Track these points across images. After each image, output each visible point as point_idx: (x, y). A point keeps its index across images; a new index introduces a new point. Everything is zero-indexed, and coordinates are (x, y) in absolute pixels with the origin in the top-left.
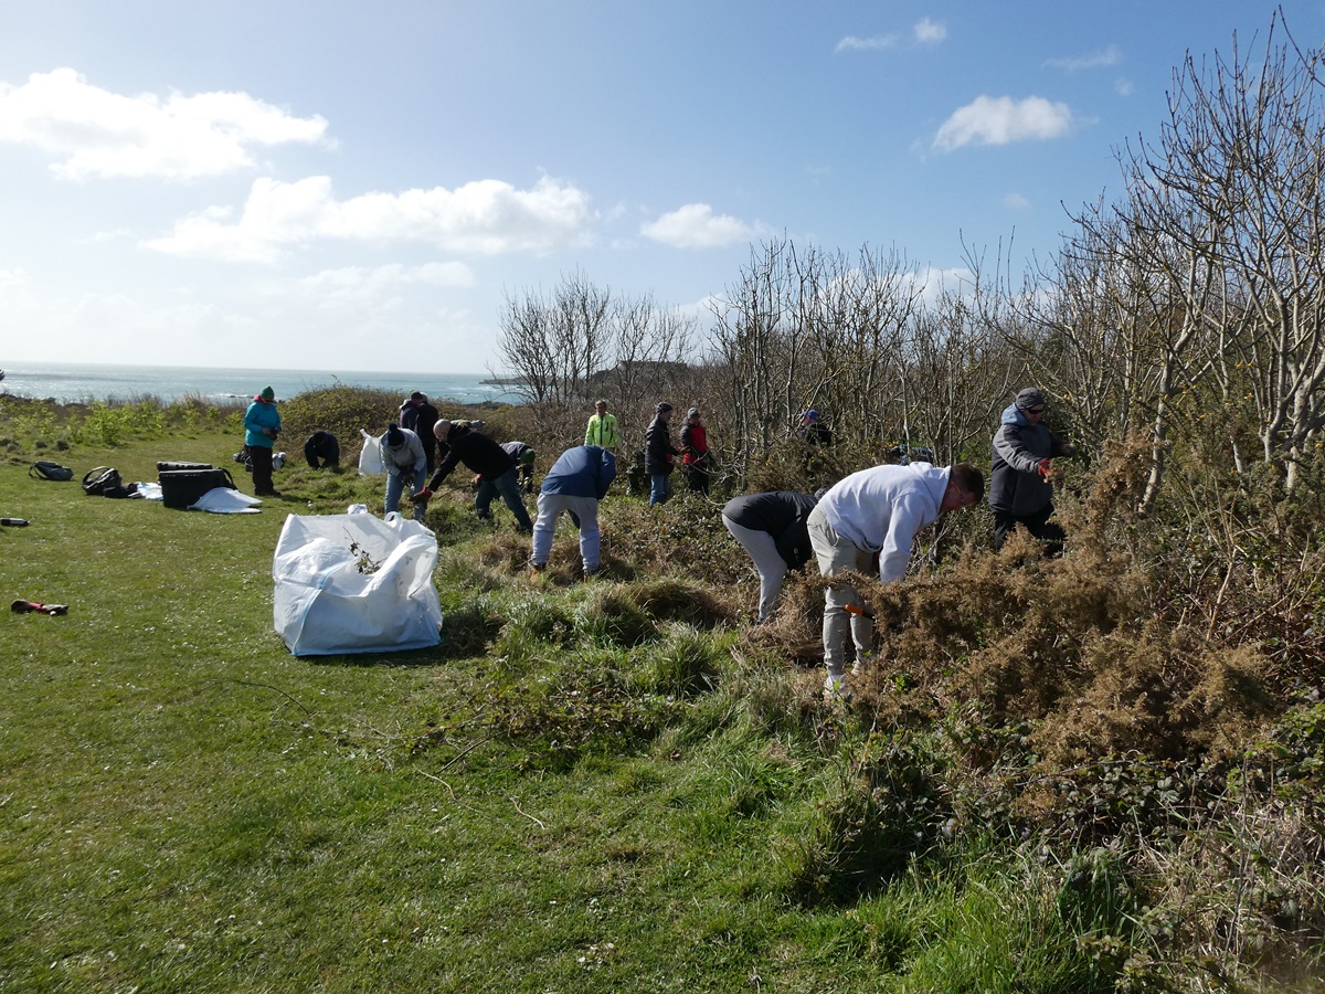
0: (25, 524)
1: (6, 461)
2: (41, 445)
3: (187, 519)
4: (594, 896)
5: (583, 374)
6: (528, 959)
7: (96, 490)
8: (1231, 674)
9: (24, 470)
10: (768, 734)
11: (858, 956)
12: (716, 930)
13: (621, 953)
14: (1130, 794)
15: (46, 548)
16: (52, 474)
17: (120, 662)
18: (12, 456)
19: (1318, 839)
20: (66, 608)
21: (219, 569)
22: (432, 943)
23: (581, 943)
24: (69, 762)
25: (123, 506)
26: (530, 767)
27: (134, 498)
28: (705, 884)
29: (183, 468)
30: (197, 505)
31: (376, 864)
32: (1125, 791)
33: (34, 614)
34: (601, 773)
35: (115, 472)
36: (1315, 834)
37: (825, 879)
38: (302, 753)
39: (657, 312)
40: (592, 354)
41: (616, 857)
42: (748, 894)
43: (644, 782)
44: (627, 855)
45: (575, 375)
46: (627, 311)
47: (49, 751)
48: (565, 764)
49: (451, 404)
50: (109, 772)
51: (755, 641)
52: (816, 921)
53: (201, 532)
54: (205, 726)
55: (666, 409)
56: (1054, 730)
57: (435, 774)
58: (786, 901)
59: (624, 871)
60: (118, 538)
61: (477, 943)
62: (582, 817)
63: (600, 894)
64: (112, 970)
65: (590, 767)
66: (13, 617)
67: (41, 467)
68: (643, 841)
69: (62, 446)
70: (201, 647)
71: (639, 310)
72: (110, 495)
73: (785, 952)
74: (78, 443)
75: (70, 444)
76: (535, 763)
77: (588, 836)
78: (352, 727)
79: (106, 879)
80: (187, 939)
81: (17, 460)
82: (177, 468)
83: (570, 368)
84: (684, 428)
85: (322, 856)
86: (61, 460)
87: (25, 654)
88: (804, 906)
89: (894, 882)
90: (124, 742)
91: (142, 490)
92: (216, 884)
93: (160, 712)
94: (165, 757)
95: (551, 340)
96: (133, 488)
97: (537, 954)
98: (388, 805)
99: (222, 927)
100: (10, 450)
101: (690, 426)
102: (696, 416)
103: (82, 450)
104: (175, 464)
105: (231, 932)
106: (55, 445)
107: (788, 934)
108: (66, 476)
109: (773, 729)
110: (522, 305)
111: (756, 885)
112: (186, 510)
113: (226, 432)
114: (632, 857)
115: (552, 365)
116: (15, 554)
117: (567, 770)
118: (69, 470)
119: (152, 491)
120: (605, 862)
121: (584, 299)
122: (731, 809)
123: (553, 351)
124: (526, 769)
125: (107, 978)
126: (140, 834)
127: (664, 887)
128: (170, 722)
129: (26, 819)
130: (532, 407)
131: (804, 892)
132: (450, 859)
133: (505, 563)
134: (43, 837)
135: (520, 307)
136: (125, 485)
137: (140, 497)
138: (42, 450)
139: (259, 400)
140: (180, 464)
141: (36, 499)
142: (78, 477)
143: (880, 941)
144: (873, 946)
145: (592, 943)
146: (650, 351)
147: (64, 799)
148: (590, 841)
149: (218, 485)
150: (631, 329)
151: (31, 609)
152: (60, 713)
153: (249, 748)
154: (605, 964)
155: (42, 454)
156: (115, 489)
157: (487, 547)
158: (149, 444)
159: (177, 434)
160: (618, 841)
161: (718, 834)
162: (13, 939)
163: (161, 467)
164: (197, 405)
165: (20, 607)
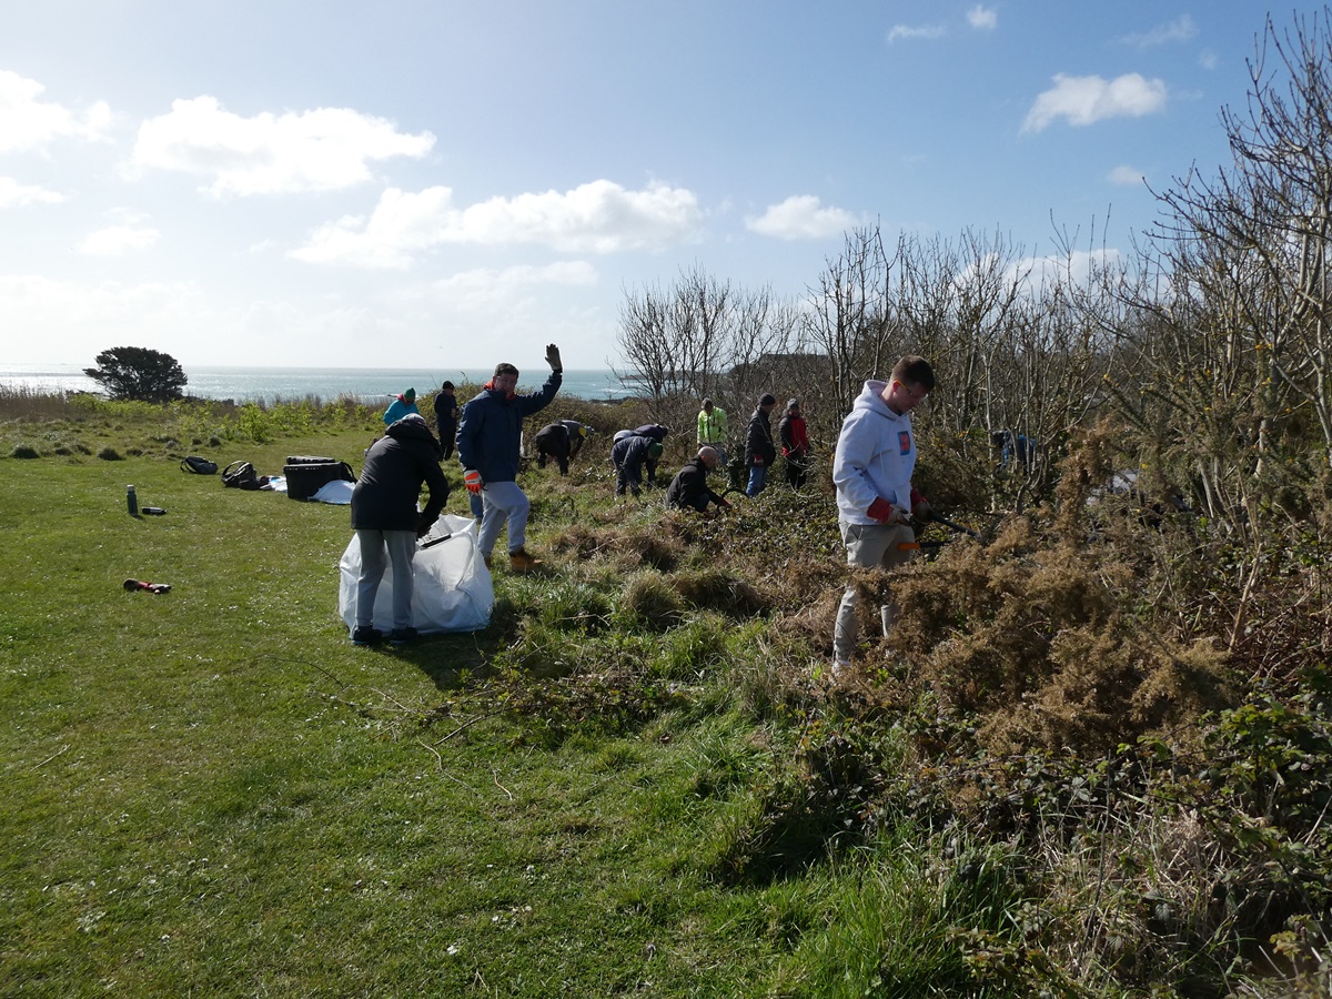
0: (163, 513)
1: (165, 456)
2: (196, 442)
3: (306, 509)
4: (532, 863)
5: (700, 368)
6: (451, 915)
7: (232, 483)
8: (1179, 667)
9: (177, 464)
10: (756, 721)
11: (758, 936)
12: (630, 901)
13: (536, 916)
14: (1045, 790)
15: (174, 533)
16: (200, 468)
17: (198, 636)
18: (169, 452)
19: (1216, 844)
20: (170, 588)
21: (316, 555)
22: (370, 895)
23: (504, 904)
24: (125, 720)
25: (252, 498)
26: (522, 742)
27: (265, 490)
28: (641, 859)
29: (309, 462)
30: (316, 496)
31: (346, 823)
32: (1041, 787)
33: (143, 592)
34: (585, 751)
35: (250, 466)
36: (1214, 839)
37: (747, 859)
38: (325, 721)
39: (776, 305)
40: (709, 347)
41: (568, 829)
42: (675, 870)
43: (620, 762)
44: (578, 828)
45: (694, 368)
46: (745, 303)
47: (112, 711)
48: (555, 741)
49: (568, 399)
50: (154, 731)
51: (787, 631)
52: (732, 898)
53: (312, 521)
54: (248, 694)
55: (769, 401)
56: (1001, 723)
57: (433, 746)
58: (710, 879)
59: (571, 843)
60: (238, 526)
61: (408, 897)
62: (552, 790)
63: (539, 861)
64: (91, 897)
65: (576, 745)
66: (125, 594)
67: (190, 461)
68: (597, 815)
69: (215, 443)
70: (272, 625)
71: (757, 302)
72: (245, 487)
73: (690, 925)
74: (230, 440)
75: (221, 441)
76: (528, 740)
77: (549, 808)
78: (377, 700)
79: (115, 820)
80: (160, 877)
81: (173, 455)
82: (304, 462)
83: (688, 361)
84: (784, 420)
85: (303, 813)
86: (210, 456)
87: (122, 626)
88: (726, 884)
89: (814, 866)
90: (176, 706)
91: (273, 484)
92: (202, 831)
93: (217, 680)
94: (205, 720)
95: (670, 335)
96: (265, 480)
97: (459, 911)
98: (379, 770)
99: (194, 867)
100: (170, 446)
101: (789, 417)
102: (794, 406)
103: (232, 446)
104: (302, 458)
105: (201, 873)
106: (208, 442)
107: (700, 910)
108: (211, 470)
109: (761, 717)
110: (641, 302)
111: (686, 862)
112: (306, 501)
113: (367, 429)
114: (581, 829)
115: (670, 358)
116: (146, 539)
117: (554, 747)
118: (214, 464)
119: (280, 484)
120: (556, 833)
121: (702, 294)
122: (691, 790)
123: (671, 345)
124: (516, 745)
125: (85, 903)
126: (160, 786)
127: (601, 859)
128: (221, 689)
129: (72, 768)
130: (646, 401)
131: (727, 873)
132: (415, 821)
133: (572, 552)
134: (81, 782)
135: (640, 302)
136: (259, 478)
137: (271, 489)
138: (197, 446)
139: (401, 399)
140: (307, 458)
141: (181, 490)
142: (221, 470)
143: (781, 922)
144: (772, 925)
145: (516, 905)
146: (768, 343)
147: (109, 752)
148: (549, 813)
149: (335, 478)
150: (749, 320)
151: (140, 587)
152: (132, 678)
153: (281, 715)
154: (518, 924)
155: (196, 450)
156: (249, 481)
157: (558, 536)
158: (293, 441)
159: (321, 431)
160: (574, 815)
161: (669, 813)
162: (24, 865)
163: (290, 461)
164: (349, 404)
165: (131, 586)
